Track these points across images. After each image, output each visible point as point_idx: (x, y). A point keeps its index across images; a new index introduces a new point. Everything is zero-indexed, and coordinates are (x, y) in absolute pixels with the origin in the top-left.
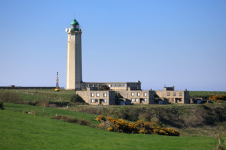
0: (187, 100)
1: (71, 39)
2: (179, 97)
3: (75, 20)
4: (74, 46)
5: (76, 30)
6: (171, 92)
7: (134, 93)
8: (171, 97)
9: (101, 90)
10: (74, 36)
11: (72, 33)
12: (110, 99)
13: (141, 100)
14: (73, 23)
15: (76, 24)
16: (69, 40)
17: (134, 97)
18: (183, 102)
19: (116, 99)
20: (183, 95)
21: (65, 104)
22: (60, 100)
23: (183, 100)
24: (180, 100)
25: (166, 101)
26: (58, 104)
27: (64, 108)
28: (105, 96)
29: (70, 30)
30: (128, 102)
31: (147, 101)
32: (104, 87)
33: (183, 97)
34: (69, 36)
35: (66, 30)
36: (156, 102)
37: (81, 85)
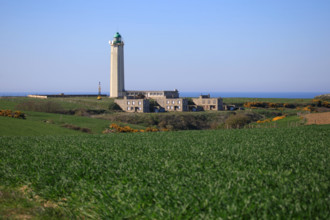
0: (221, 108)
2: (213, 105)
3: (118, 33)
4: (116, 58)
5: (119, 43)
6: (206, 100)
7: (169, 101)
8: (206, 104)
9: (137, 98)
10: (117, 48)
11: (115, 45)
12: (144, 107)
13: (176, 107)
14: (116, 35)
15: (119, 37)
16: (112, 52)
17: (169, 105)
18: (216, 109)
19: (151, 106)
20: (217, 103)
21: (102, 112)
22: (97, 108)
23: (216, 107)
24: (214, 107)
25: (201, 109)
26: (96, 112)
27: (100, 116)
28: (140, 103)
29: (113, 42)
30: (162, 110)
31: (180, 109)
32: (141, 96)
33: (216, 105)
34: (112, 48)
35: (109, 43)
36: (191, 109)
37: (123, 93)
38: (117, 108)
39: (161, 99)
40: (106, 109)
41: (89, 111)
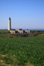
1: (9, 21)
5: (10, 19)
15: (10, 18)
17: (20, 32)
19: (17, 32)
21: (7, 33)
22: (6, 32)
25: (27, 32)
28: (14, 31)
31: (22, 32)
32: (14, 30)
35: (8, 19)
36: (25, 32)
37: (11, 29)
38: (10, 32)
39: (18, 30)
41: (4, 33)
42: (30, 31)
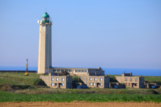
0: (142, 86)
1: (43, 29)
2: (135, 82)
3: (46, 13)
4: (44, 36)
5: (47, 22)
6: (128, 78)
7: (92, 78)
8: (128, 82)
10: (45, 27)
11: (43, 24)
13: (98, 84)
14: (44, 15)
15: (47, 16)
16: (40, 30)
17: (92, 82)
20: (138, 81)
21: (27, 87)
23: (138, 85)
24: (136, 85)
25: (123, 86)
26: (21, 87)
27: (24, 91)
29: (41, 22)
30: (85, 86)
31: (102, 86)
33: (138, 83)
34: (41, 27)
35: (38, 22)
36: (113, 86)
38: (42, 83)
40: (32, 84)
42: (141, 79)
